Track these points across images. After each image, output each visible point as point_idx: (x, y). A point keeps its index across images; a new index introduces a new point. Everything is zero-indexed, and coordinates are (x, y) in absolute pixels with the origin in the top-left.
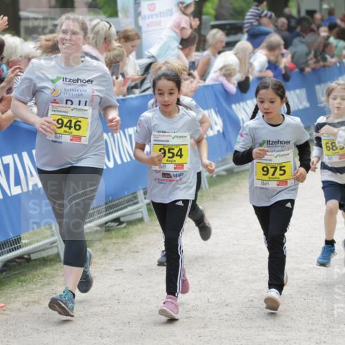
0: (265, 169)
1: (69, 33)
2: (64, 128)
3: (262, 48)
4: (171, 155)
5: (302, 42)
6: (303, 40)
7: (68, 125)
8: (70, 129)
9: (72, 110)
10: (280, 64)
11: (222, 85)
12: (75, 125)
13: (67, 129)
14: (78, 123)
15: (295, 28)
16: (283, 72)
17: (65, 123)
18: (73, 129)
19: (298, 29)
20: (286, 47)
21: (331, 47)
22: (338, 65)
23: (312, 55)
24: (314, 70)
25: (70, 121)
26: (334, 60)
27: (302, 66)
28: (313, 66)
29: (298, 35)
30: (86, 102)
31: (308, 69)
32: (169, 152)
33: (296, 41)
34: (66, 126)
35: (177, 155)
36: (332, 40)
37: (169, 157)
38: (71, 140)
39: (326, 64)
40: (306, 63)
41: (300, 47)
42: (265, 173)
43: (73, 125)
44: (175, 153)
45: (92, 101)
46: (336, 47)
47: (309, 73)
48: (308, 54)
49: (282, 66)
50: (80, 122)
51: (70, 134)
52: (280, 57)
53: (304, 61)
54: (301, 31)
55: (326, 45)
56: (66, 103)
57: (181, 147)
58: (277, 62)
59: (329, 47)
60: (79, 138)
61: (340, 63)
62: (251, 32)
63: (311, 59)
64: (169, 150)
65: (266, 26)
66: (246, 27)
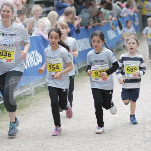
0: (96, 73)
1: (6, 12)
2: (3, 56)
3: (64, 15)
4: (53, 68)
5: (86, 12)
6: (87, 10)
7: (5, 54)
8: (6, 56)
9: (7, 48)
10: (74, 24)
11: (42, 36)
12: (8, 55)
13: (5, 56)
14: (10, 54)
15: (82, 3)
16: (76, 29)
17: (4, 54)
18: (7, 56)
19: (84, 4)
20: (77, 15)
21: (102, 14)
22: (107, 24)
23: (92, 19)
24: (93, 27)
25: (6, 53)
26: (104, 21)
27: (87, 25)
28: (92, 25)
29: (84, 7)
30: (13, 45)
31: (90, 27)
32: (53, 67)
33: (83, 11)
34: (4, 55)
35: (56, 68)
36: (103, 10)
37: (53, 69)
38: (7, 61)
39: (100, 24)
40: (89, 24)
41: (85, 14)
42: (96, 75)
43: (7, 54)
44: (55, 68)
45: (16, 44)
46: (105, 14)
47: (90, 29)
48: (90, 18)
49: (75, 25)
50: (11, 53)
51: (6, 58)
52: (74, 20)
53: (88, 22)
54: (86, 5)
55: (99, 13)
56: (4, 46)
57: (58, 64)
58: (72, 23)
59: (101, 14)
60: (10, 60)
61: (108, 23)
62: (58, 6)
63: (92, 21)
64: (52, 66)
65: (66, 3)
66: (55, 3)
